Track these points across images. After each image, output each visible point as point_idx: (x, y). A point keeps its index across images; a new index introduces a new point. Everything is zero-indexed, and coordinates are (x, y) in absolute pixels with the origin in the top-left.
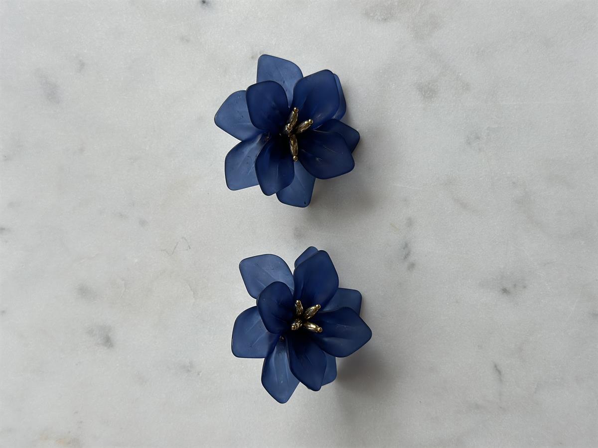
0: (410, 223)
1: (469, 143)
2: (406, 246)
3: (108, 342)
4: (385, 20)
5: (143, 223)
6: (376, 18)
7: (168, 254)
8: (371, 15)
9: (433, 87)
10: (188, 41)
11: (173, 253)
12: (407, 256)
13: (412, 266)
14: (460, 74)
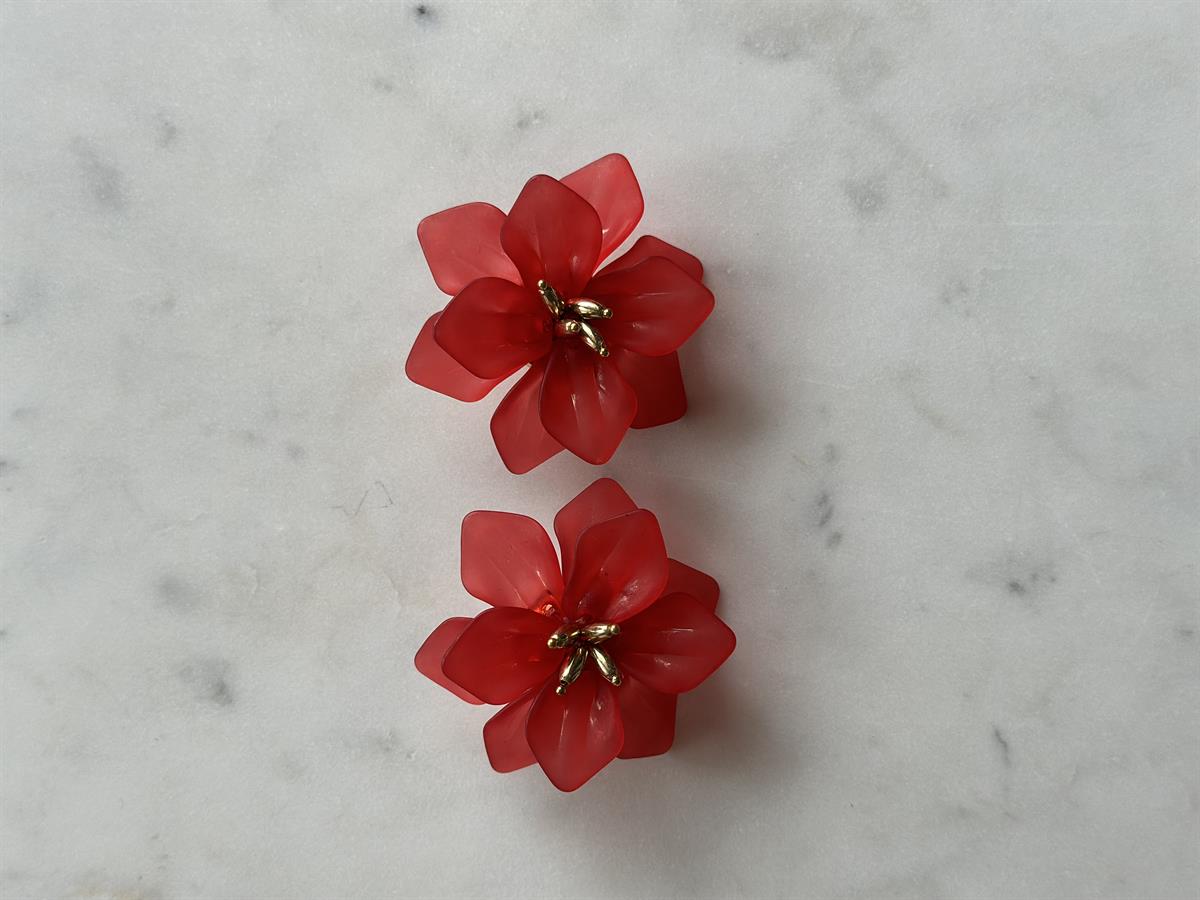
0: (832, 454)
1: (947, 301)
2: (824, 499)
3: (222, 693)
4: (785, 56)
5: (295, 452)
6: (765, 52)
7: (347, 514)
8: (757, 45)
9: (876, 189)
10: (389, 88)
11: (356, 514)
12: (825, 520)
13: (836, 538)
14: (931, 166)
